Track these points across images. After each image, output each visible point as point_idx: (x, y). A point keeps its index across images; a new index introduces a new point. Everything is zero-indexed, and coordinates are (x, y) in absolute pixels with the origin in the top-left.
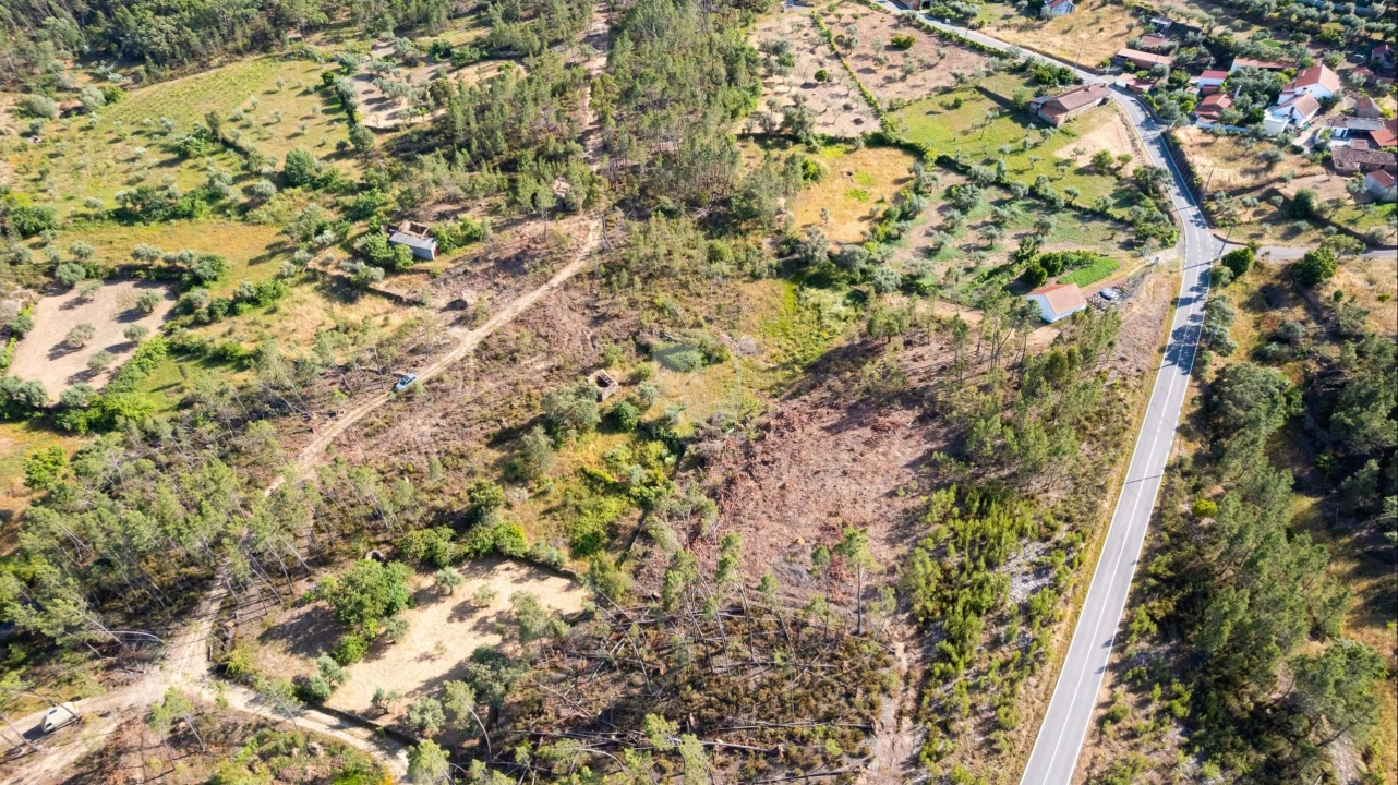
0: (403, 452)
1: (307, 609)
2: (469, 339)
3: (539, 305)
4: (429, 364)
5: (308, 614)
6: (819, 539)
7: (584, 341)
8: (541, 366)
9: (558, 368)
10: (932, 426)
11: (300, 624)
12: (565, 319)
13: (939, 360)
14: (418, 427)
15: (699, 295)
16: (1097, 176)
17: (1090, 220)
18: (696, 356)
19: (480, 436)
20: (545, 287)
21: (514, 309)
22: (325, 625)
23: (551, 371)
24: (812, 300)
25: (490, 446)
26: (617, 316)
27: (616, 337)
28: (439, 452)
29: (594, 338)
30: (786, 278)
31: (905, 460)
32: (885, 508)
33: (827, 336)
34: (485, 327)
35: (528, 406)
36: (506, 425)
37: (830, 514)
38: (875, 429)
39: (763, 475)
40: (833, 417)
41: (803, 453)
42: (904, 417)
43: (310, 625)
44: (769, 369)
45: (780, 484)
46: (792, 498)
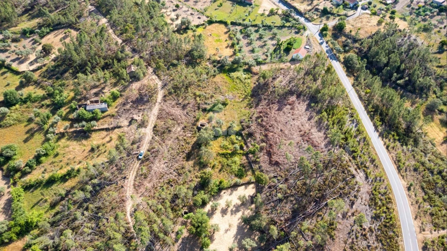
0: (162, 177)
1: (180, 241)
2: (148, 132)
3: (161, 110)
4: (142, 145)
5: (182, 242)
6: (303, 139)
7: (185, 116)
8: (179, 129)
9: (185, 127)
10: (302, 97)
11: (183, 247)
12: (174, 111)
13: (286, 80)
14: (159, 166)
15: (205, 87)
16: (273, 16)
17: (282, 29)
18: (220, 106)
19: (181, 159)
20: (157, 104)
21: (154, 115)
22: (190, 242)
23: (184, 129)
24: (235, 76)
25: (187, 160)
26: (188, 103)
27: (193, 110)
28: (174, 171)
29: (187, 113)
30: (222, 73)
31: (304, 110)
32: (311, 124)
33: (247, 85)
34: (149, 125)
35: (187, 143)
36: (187, 152)
37: (300, 132)
38: (290, 105)
39: (272, 130)
40: (276, 107)
41: (278, 119)
42: (293, 98)
43: (186, 245)
44: (242, 101)
45: (279, 130)
46: (286, 132)
